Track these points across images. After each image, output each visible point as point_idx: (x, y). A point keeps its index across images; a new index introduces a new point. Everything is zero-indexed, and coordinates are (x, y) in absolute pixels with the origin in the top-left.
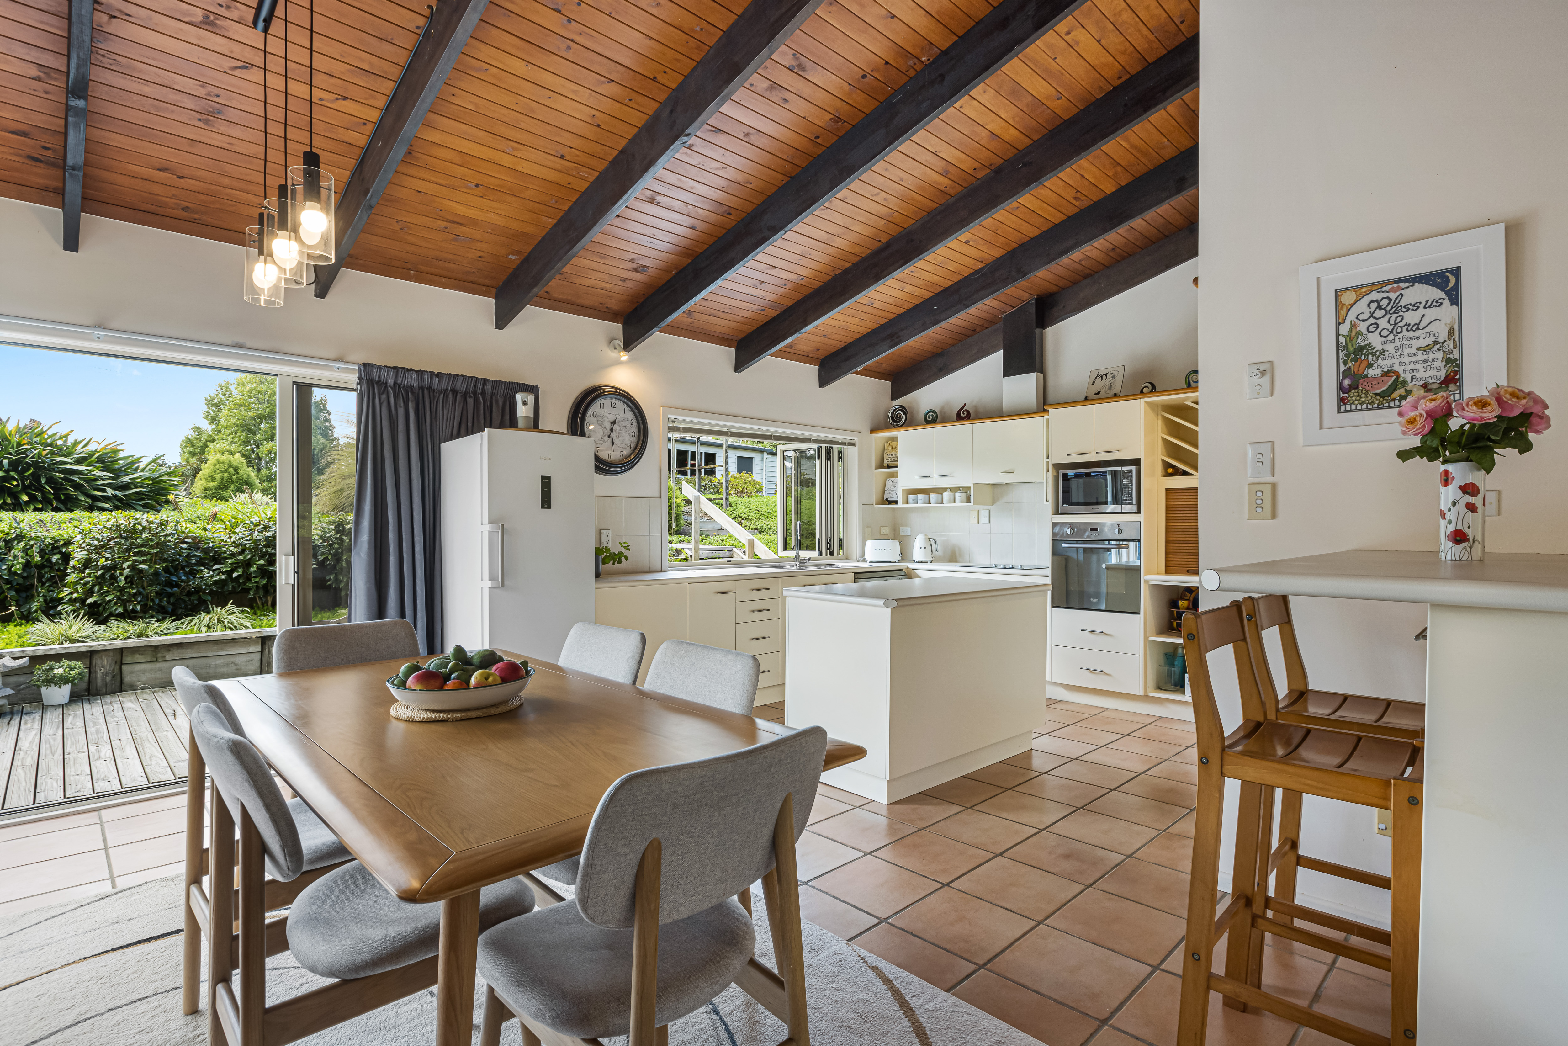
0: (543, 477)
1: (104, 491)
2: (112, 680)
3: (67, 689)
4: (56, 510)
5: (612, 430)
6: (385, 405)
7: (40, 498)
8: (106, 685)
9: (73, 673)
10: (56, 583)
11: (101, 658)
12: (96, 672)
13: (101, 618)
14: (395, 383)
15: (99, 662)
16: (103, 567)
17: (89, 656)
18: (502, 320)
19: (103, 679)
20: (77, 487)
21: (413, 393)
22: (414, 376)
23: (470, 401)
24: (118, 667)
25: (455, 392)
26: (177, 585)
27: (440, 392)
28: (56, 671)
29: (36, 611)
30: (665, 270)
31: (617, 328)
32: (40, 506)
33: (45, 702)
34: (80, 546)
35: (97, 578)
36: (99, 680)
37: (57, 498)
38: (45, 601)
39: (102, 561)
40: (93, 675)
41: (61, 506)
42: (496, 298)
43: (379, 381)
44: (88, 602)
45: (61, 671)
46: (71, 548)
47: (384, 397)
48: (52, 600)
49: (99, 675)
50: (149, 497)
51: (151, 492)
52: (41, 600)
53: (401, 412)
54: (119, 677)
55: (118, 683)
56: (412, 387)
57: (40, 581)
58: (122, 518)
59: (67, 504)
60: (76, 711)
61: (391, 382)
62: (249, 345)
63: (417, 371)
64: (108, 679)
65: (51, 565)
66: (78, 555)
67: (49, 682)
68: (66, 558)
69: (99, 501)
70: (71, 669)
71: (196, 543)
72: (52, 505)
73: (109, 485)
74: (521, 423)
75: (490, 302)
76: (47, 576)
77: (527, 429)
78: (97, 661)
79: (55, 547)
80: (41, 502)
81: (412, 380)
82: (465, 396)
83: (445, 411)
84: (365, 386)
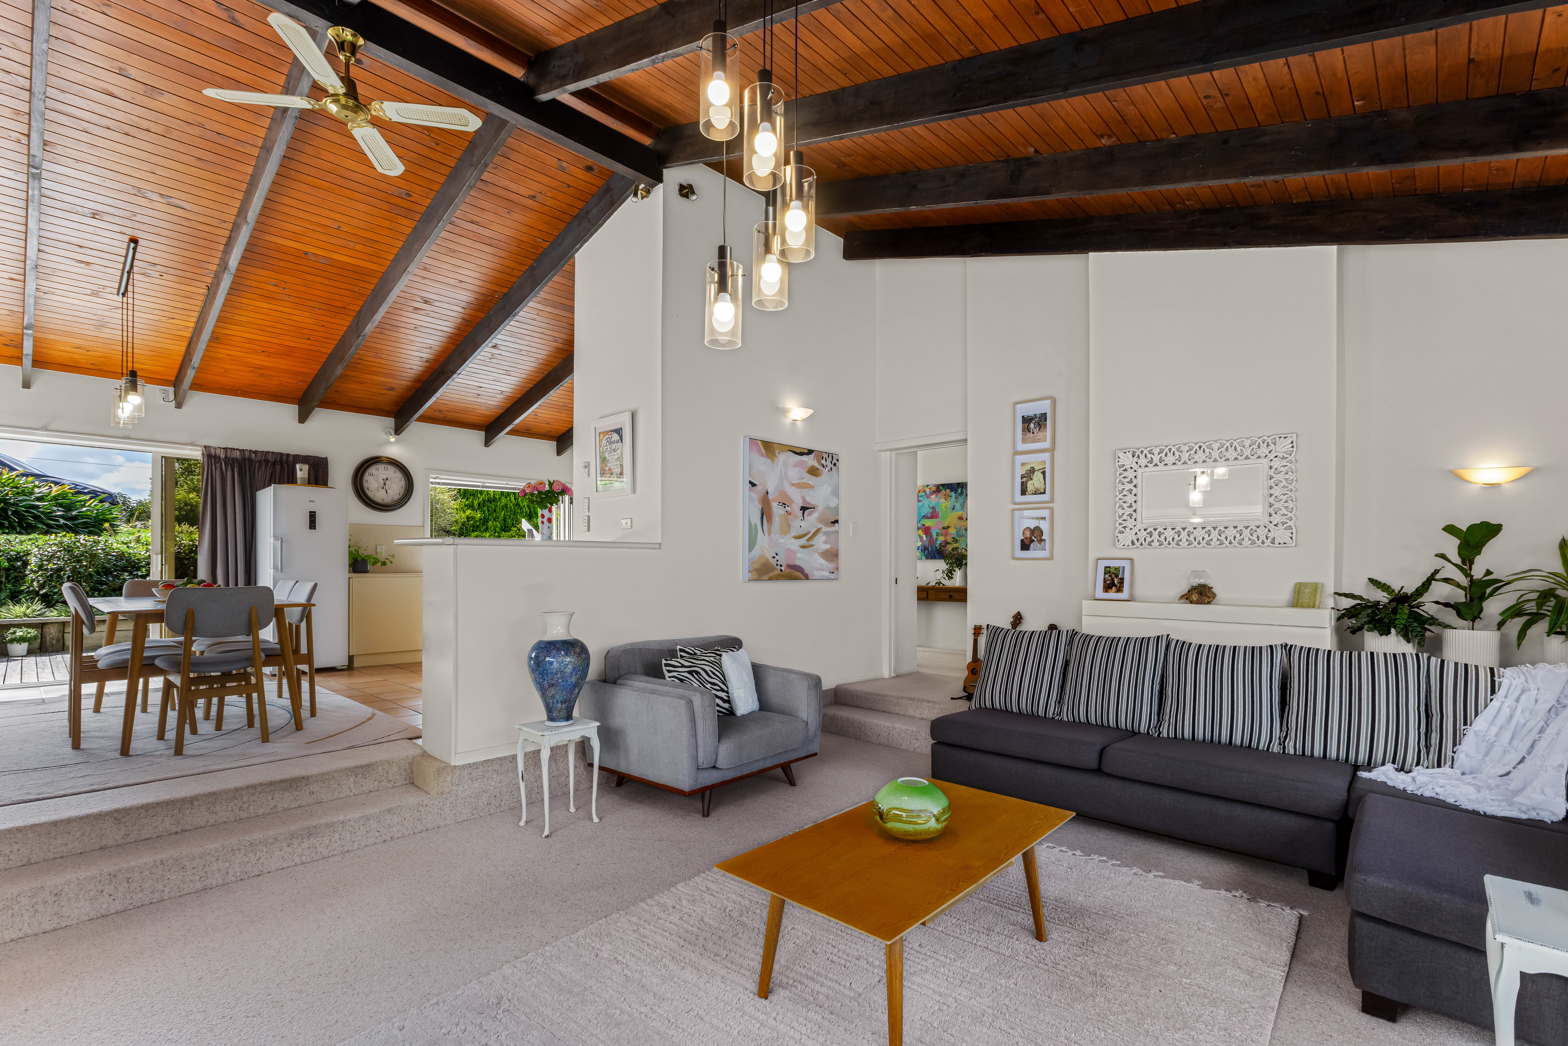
0: (310, 512)
1: (58, 521)
2: (56, 643)
3: (24, 646)
4: (20, 533)
5: (385, 484)
6: (218, 470)
7: (7, 525)
8: (53, 646)
9: (29, 635)
10: (19, 581)
11: (49, 628)
12: (45, 637)
13: (51, 605)
14: (226, 457)
15: (48, 630)
16: (52, 569)
17: (42, 626)
18: (303, 418)
19: (51, 642)
20: (36, 517)
21: (237, 462)
22: (238, 453)
23: (278, 467)
24: (61, 635)
25: (267, 461)
26: (106, 584)
27: (257, 462)
28: (17, 634)
29: (4, 599)
30: (409, 389)
31: (390, 422)
32: (7, 531)
33: (10, 655)
34: (35, 556)
35: (47, 577)
36: (48, 642)
37: (21, 526)
38: (11, 592)
39: (50, 566)
40: (44, 639)
41: (23, 531)
42: (298, 405)
43: (215, 456)
44: (41, 592)
45: (21, 633)
46: (29, 558)
47: (218, 465)
48: (15, 592)
49: (48, 639)
50: (93, 526)
51: (95, 522)
52: (8, 591)
53: (229, 473)
54: (62, 641)
55: (61, 645)
56: (237, 459)
57: (7, 578)
58: (68, 538)
59: (28, 529)
60: (31, 660)
61: (223, 456)
62: (133, 436)
63: (240, 450)
64: (54, 642)
65: (15, 569)
66: (33, 561)
67: (12, 641)
68: (26, 564)
69: (53, 528)
70: (29, 633)
71: (121, 556)
72: (16, 530)
73: (62, 517)
74: (299, 481)
75: (295, 408)
76: (13, 575)
77: (303, 484)
78: (46, 629)
79: (18, 558)
80: (7, 528)
81: (237, 454)
82: (274, 464)
83: (260, 473)
84: (206, 459)
